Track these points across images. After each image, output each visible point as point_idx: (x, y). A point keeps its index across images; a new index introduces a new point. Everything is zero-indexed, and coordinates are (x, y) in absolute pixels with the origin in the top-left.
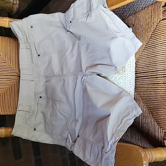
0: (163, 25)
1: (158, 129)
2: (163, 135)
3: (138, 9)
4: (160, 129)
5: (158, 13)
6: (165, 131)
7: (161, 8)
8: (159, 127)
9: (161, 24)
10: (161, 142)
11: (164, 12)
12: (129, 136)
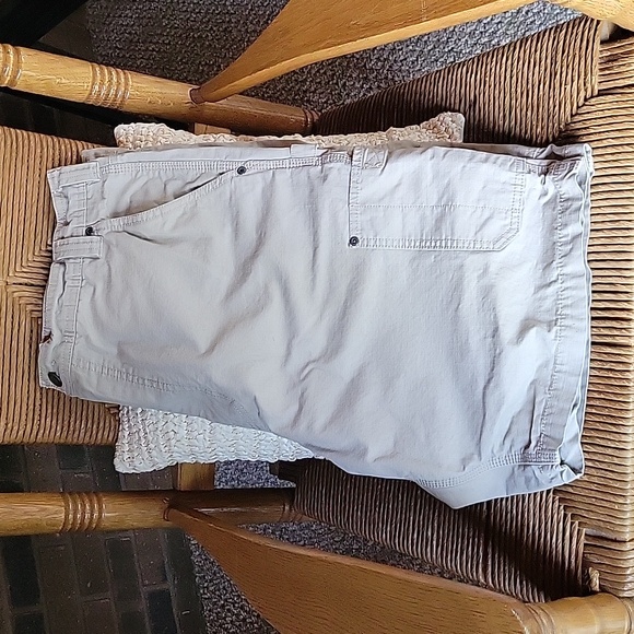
0: (600, 114)
1: (561, 523)
2: (582, 546)
3: (455, 37)
4: (572, 524)
5: (583, 63)
6: (590, 532)
7: (598, 47)
8: (565, 516)
9: (594, 108)
10: (572, 575)
11: (610, 64)
12: (435, 542)
